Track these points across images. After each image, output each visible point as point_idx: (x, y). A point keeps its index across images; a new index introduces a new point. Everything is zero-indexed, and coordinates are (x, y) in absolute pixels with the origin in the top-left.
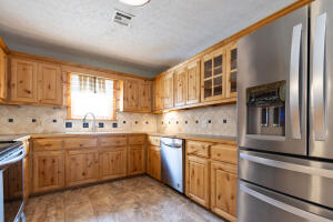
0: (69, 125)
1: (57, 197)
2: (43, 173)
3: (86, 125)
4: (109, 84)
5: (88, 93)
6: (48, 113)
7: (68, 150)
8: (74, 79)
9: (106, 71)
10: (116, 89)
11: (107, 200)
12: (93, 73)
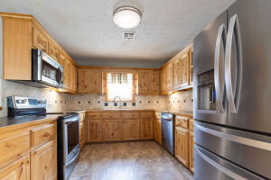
0: (106, 105)
1: (98, 146)
2: (92, 132)
3: (116, 105)
4: (130, 76)
5: (117, 84)
6: (96, 98)
7: (104, 119)
8: (109, 76)
10: (134, 79)
11: (123, 152)
12: (119, 71)
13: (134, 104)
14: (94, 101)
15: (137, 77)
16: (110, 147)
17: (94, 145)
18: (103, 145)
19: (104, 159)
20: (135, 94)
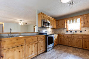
0: (67, 32)
1: (62, 46)
2: (60, 41)
3: (71, 32)
4: (79, 20)
5: (72, 23)
7: (65, 37)
8: (68, 21)
9: (76, 17)
11: (70, 51)
12: (72, 18)
13: (81, 32)
14: (63, 31)
15: (82, 19)
16: (66, 48)
17: (61, 45)
18: (64, 46)
19: (61, 51)
20: (81, 27)
